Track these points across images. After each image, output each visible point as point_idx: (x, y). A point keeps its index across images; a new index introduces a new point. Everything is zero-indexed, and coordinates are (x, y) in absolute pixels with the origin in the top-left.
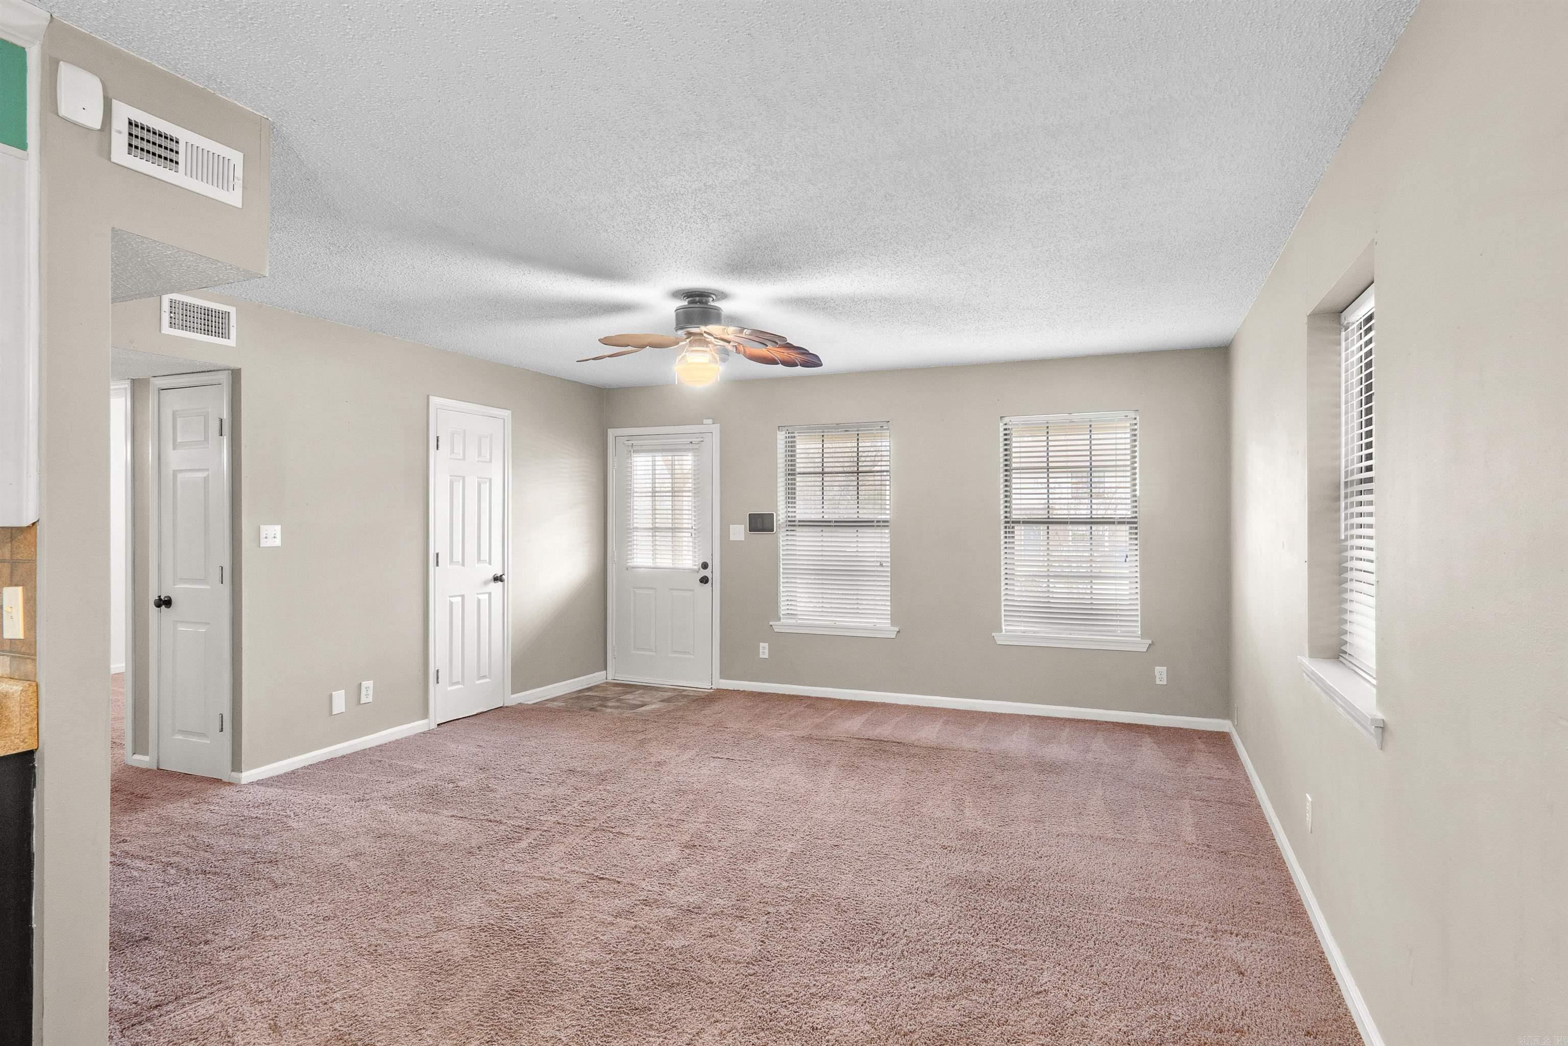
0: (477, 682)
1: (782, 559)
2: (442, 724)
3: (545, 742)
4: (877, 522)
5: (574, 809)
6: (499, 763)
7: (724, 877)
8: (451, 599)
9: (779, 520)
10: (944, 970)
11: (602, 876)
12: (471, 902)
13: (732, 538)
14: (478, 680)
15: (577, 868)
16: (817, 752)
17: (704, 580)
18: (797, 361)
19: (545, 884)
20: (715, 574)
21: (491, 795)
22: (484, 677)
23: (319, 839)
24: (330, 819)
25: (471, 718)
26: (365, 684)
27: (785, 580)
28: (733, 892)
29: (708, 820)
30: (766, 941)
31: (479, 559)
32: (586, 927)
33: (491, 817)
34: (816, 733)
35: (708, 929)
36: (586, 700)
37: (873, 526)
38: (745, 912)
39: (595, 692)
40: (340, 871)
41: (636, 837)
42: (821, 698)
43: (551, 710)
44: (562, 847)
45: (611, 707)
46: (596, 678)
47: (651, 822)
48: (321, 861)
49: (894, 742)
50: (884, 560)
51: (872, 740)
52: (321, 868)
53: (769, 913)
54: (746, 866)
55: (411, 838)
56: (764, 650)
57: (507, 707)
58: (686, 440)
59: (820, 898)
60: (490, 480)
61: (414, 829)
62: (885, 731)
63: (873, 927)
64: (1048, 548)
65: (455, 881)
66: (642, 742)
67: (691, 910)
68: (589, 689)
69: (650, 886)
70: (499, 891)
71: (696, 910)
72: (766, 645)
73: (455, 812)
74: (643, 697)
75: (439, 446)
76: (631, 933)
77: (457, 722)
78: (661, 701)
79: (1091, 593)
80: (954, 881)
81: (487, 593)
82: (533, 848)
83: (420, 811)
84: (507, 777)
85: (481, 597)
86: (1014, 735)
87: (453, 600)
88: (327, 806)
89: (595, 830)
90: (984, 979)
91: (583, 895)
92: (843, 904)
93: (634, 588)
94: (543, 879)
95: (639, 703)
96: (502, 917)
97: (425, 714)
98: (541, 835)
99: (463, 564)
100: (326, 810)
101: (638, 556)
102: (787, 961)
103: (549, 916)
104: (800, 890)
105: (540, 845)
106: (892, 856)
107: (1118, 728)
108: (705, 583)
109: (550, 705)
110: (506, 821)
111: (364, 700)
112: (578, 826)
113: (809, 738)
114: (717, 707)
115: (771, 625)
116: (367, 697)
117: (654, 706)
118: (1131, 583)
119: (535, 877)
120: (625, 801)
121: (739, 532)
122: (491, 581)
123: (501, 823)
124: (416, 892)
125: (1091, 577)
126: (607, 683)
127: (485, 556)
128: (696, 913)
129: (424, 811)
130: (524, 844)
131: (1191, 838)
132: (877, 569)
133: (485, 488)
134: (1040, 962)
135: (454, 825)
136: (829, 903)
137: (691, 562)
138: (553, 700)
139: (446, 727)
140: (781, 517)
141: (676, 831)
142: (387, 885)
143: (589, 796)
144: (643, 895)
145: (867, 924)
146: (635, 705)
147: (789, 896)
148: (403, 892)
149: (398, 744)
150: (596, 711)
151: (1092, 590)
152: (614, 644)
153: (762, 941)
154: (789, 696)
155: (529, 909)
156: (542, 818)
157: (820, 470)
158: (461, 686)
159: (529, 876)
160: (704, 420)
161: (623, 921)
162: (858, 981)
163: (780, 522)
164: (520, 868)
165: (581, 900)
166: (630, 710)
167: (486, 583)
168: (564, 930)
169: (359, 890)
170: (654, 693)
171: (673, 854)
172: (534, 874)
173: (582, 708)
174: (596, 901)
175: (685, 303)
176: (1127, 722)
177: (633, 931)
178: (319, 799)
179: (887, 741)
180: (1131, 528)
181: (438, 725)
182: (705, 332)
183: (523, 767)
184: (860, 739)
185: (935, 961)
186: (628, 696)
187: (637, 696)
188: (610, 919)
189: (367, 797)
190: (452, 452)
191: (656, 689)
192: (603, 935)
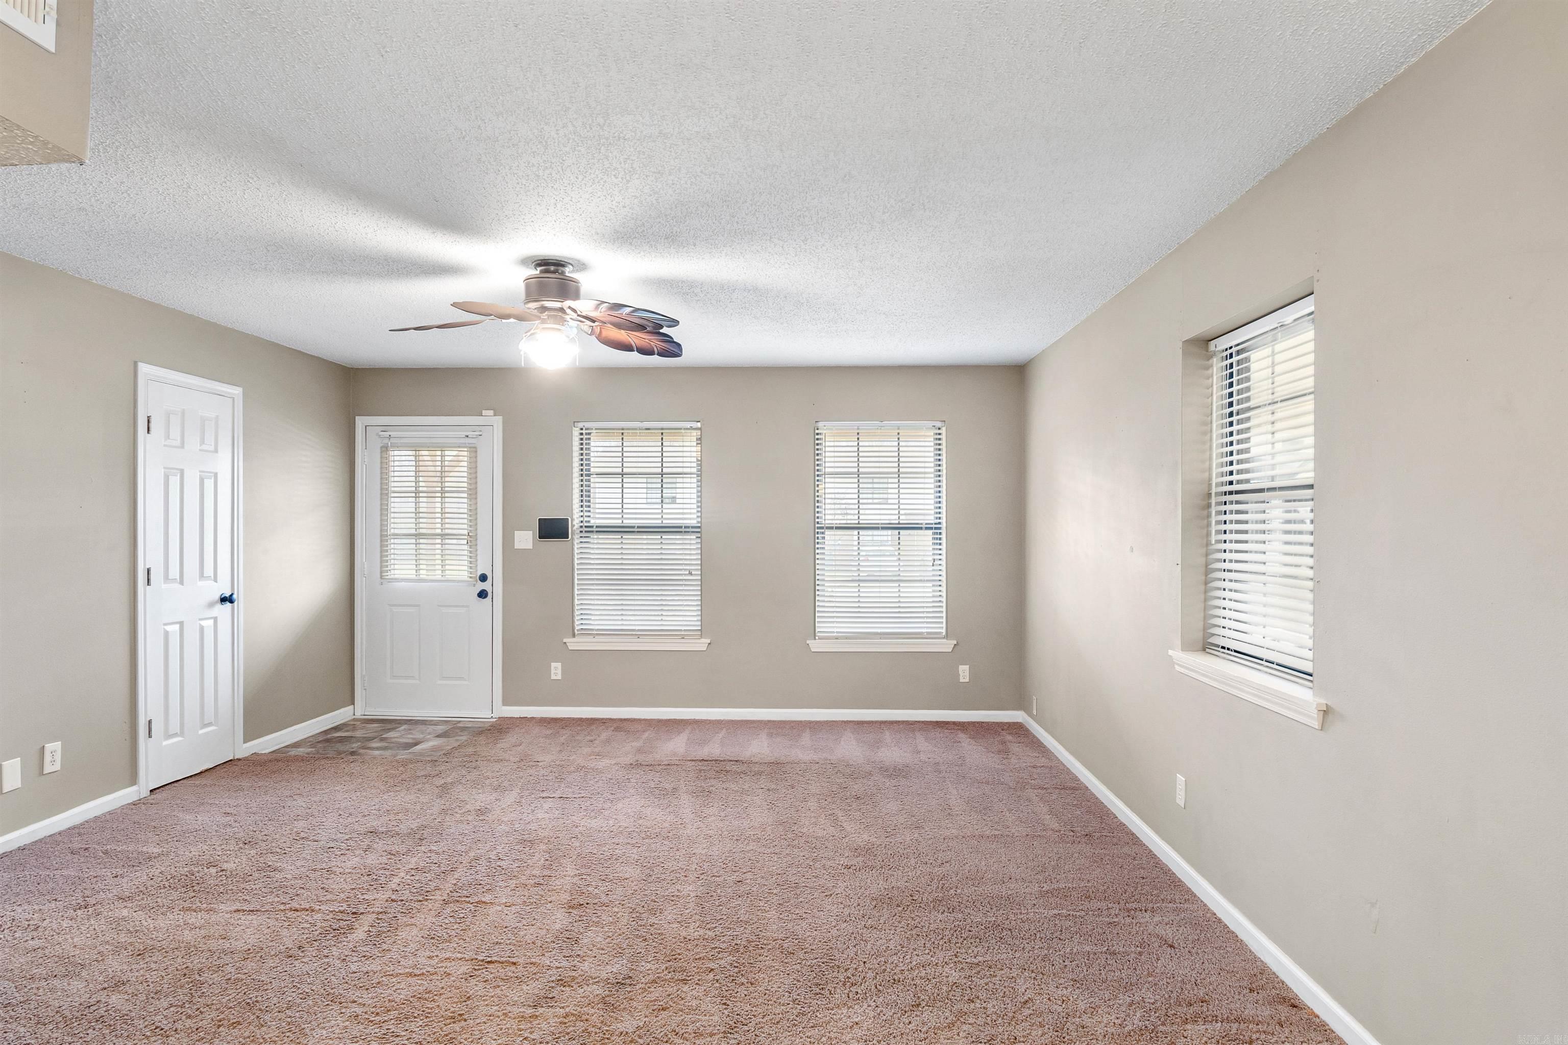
0: (201, 732)
1: (577, 569)
2: (155, 789)
3: (317, 799)
4: (685, 527)
5: (403, 880)
6: (266, 832)
7: (638, 936)
8: (166, 627)
9: (574, 526)
10: (927, 997)
11: (489, 959)
12: (329, 1021)
13: (518, 545)
14: (202, 728)
15: (448, 955)
16: (656, 780)
17: (482, 594)
18: (655, 349)
19: (419, 982)
20: (497, 587)
21: (278, 876)
22: (210, 724)
23: (42, 971)
24: (44, 940)
25: (193, 778)
26: (49, 747)
27: (580, 593)
28: (657, 953)
29: (579, 872)
30: (728, 1002)
31: (202, 576)
32: (504, 1027)
33: (295, 905)
34: (641, 758)
35: (655, 1000)
36: (340, 742)
37: (681, 532)
38: (685, 974)
39: (347, 731)
40: (102, 1012)
41: (503, 904)
42: (625, 720)
43: (297, 759)
44: (415, 931)
45: (378, 749)
46: (342, 715)
47: (513, 883)
48: (62, 1003)
49: (731, 761)
50: (693, 568)
51: (707, 761)
52: (67, 1013)
53: (712, 970)
54: (653, 920)
55: (190, 950)
56: (556, 670)
57: (239, 760)
58: (463, 433)
59: (758, 943)
60: (216, 475)
61: (188, 935)
62: (714, 749)
63: (831, 965)
64: (859, 553)
65: (290, 999)
66: (444, 789)
67: (622, 983)
68: (336, 729)
69: (554, 960)
70: (360, 1000)
71: (628, 981)
72: (559, 665)
73: (238, 906)
74: (411, 734)
75: (150, 429)
76: (565, 1023)
77: (176, 784)
78: (438, 736)
79: (859, 596)
80: (879, 902)
81: (211, 618)
82: (375, 938)
83: (184, 910)
84: (289, 849)
85: (204, 623)
86: (842, 743)
87: (168, 628)
88: (31, 923)
89: (446, 902)
90: (969, 1000)
91: (476, 988)
92: (786, 945)
93: (390, 605)
94: (411, 975)
95: (410, 741)
96: (384, 1034)
97: (133, 779)
98: (378, 919)
99: (182, 583)
100: (32, 927)
101: (396, 567)
102: (764, 1021)
103: (448, 1021)
104: (731, 937)
105: (384, 932)
106: (804, 885)
107: (931, 727)
108: (484, 598)
109: (293, 752)
110: (318, 907)
111: (48, 769)
112: (420, 901)
113: (639, 765)
114: (510, 739)
115: (565, 643)
116: (54, 761)
117: (431, 744)
118: (933, 586)
119: (400, 974)
120: (464, 862)
121: (526, 539)
122: (217, 602)
123: (313, 911)
124: (239, 1023)
125: (859, 581)
126: (354, 720)
127: (209, 571)
128: (630, 985)
129: (189, 909)
130: (359, 934)
131: (1056, 826)
132: (685, 578)
133: (209, 484)
134: (1006, 970)
135: (247, 923)
136: (770, 947)
137: (466, 573)
138: (296, 745)
139: (158, 796)
140: (575, 523)
141: (549, 891)
142: (189, 1021)
143: (413, 862)
144: (553, 975)
145: (823, 963)
146: (407, 743)
147: (723, 946)
148: (219, 1026)
149: (100, 823)
150: (359, 754)
151: (859, 593)
152: (364, 673)
153: (725, 1004)
154: (587, 719)
155: (415, 1017)
156: (366, 897)
157: (619, 470)
158: (180, 739)
159: (392, 975)
160: (483, 411)
161: (547, 1010)
162: (851, 1028)
163: (575, 528)
164: (375, 966)
165: (479, 993)
166: (405, 750)
167: (211, 605)
168: (478, 1037)
169: (148, 1034)
170: (423, 727)
171: (560, 920)
172: (397, 971)
173: (340, 753)
174: (498, 991)
175: (537, 272)
176: (934, 720)
177: (567, 1021)
178: (12, 914)
179: (724, 761)
180: (934, 534)
181: (151, 791)
182: (570, 307)
183: (302, 835)
184: (693, 760)
185: (912, 990)
186: (390, 733)
187: (403, 733)
188: (530, 1011)
189: (92, 901)
190: (168, 437)
191: (424, 722)
192: (531, 1033)
